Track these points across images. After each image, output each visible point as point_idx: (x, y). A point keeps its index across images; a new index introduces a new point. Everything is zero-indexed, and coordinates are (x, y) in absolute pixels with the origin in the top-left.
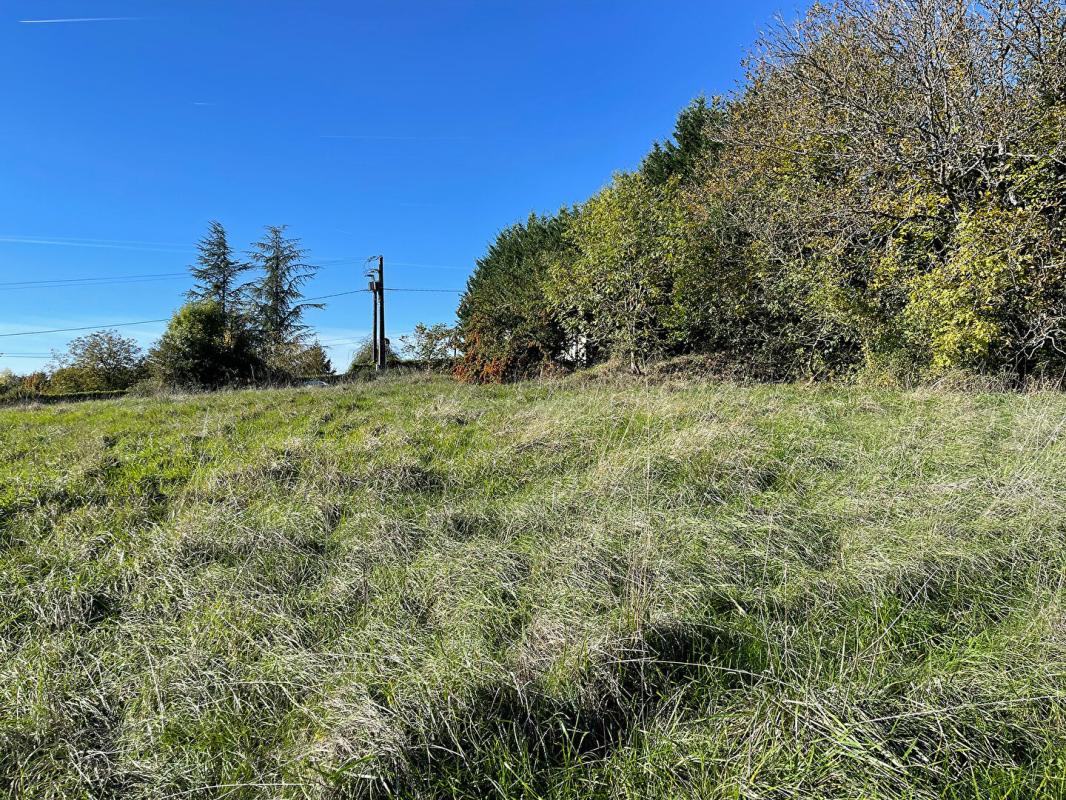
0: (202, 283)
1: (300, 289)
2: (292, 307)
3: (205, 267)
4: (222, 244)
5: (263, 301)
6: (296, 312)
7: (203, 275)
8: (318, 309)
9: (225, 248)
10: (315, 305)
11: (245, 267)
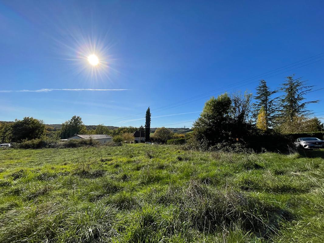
0: (257, 100)
1: (304, 96)
2: (300, 104)
3: (259, 95)
4: (265, 86)
5: (286, 103)
6: (302, 106)
7: (258, 98)
8: (315, 103)
9: (266, 87)
10: (313, 102)
11: (274, 92)
